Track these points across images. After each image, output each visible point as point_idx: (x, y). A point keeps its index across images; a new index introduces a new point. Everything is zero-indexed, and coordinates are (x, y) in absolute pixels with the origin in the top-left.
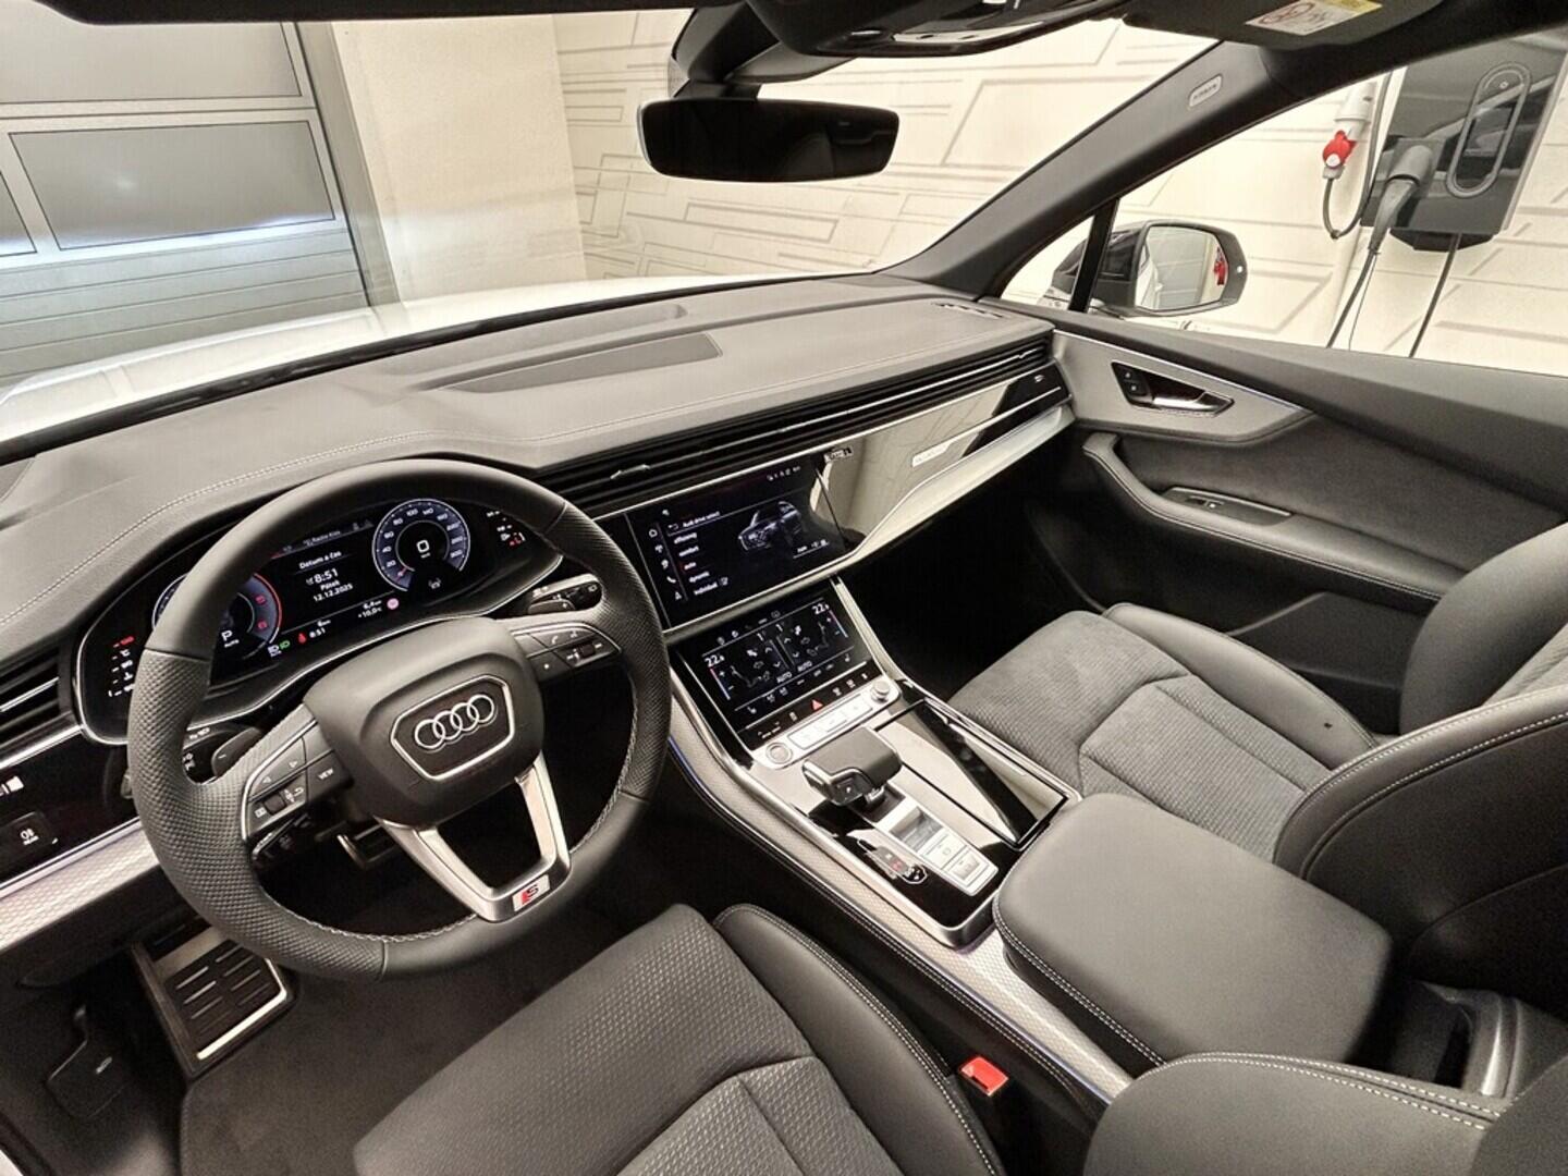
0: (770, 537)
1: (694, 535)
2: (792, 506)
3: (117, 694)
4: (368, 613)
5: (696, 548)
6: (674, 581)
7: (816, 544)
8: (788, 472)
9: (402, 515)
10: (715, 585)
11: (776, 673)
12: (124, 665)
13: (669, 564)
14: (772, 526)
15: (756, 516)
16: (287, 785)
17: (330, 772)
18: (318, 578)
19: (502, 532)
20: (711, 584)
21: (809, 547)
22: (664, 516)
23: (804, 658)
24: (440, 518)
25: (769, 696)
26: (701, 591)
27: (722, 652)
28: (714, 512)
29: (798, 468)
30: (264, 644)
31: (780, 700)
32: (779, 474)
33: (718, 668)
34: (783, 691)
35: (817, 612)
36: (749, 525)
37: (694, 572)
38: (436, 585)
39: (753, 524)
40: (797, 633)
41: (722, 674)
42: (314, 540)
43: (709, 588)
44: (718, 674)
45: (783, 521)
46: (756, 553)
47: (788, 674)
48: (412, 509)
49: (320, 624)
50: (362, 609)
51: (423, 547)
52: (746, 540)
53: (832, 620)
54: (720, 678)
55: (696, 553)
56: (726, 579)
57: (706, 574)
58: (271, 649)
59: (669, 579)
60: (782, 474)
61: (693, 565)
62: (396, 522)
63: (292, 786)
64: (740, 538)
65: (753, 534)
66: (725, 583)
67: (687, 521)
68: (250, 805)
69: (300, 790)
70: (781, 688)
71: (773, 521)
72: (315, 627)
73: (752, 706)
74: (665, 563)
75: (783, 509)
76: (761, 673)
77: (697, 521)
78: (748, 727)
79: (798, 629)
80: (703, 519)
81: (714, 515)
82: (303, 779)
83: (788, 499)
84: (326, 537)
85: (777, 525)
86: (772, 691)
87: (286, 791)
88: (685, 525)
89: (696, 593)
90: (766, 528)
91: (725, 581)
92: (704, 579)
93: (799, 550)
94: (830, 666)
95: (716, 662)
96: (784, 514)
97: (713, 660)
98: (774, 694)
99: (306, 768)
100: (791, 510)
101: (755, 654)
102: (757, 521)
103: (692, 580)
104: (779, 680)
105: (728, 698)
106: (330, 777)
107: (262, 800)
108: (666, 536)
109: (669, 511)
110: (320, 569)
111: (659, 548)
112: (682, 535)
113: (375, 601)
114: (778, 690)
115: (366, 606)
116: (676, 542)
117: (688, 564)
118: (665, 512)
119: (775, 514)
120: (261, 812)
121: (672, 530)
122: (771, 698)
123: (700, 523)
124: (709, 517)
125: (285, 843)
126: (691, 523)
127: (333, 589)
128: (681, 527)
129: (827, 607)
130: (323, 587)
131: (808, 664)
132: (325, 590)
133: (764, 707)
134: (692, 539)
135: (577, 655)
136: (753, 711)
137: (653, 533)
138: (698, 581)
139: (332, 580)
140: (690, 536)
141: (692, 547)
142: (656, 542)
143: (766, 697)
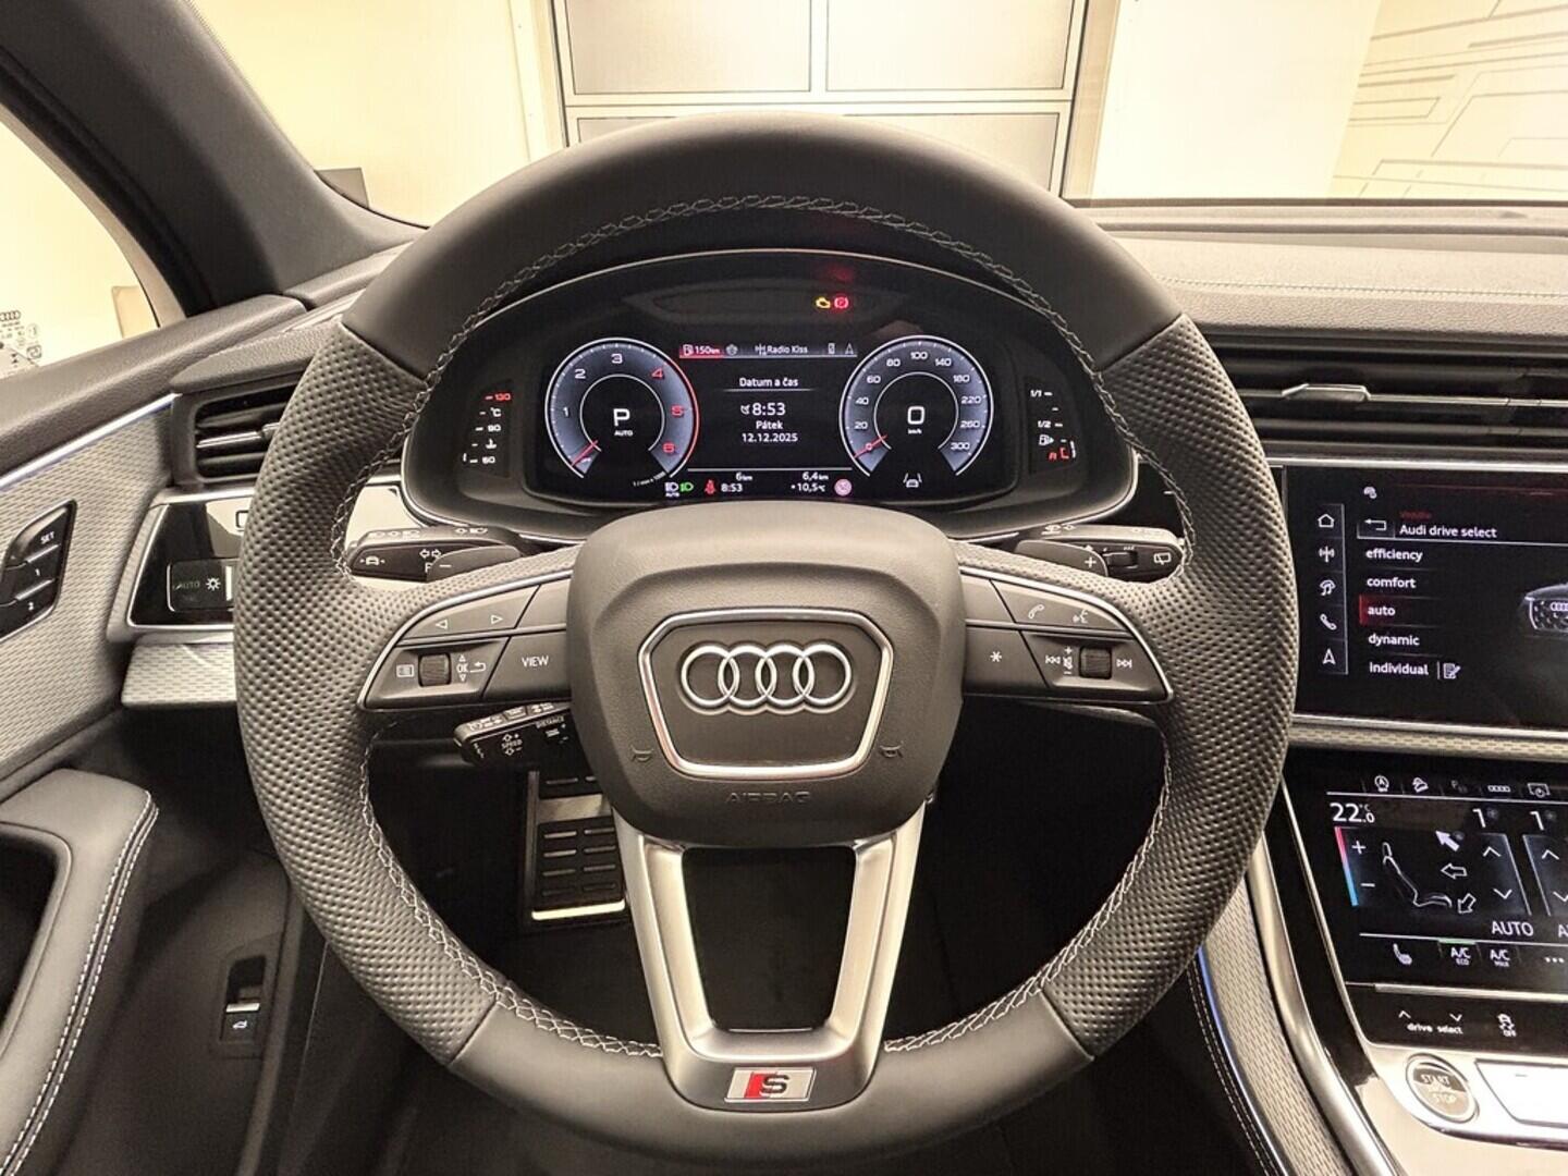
1: (1417, 556)
3: (472, 461)
4: (805, 487)
5: (1412, 583)
6: (1332, 626)
9: (904, 355)
10: (1422, 671)
11: (1495, 909)
12: (491, 428)
13: (1337, 592)
16: (466, 647)
17: (544, 661)
18: (757, 408)
19: (1045, 431)
20: (1414, 664)
22: (1367, 498)
24: (957, 379)
25: (1460, 950)
26: (1387, 668)
27: (1375, 805)
30: (662, 474)
31: (1481, 972)
33: (1354, 833)
34: (1500, 958)
37: (1382, 625)
38: (912, 483)
41: (1359, 847)
42: (770, 348)
43: (1407, 669)
44: (1349, 842)
46: (1557, 644)
47: (1524, 927)
48: (921, 349)
49: (739, 476)
50: (798, 478)
51: (916, 417)
52: (1544, 610)
54: (1352, 853)
55: (1407, 591)
56: (1456, 669)
57: (1413, 641)
58: (668, 486)
59: (1323, 618)
61: (1392, 612)
62: (890, 363)
63: (476, 652)
64: (1529, 599)
66: (1452, 675)
67: (1413, 524)
68: (398, 650)
69: (482, 666)
70: (1497, 948)
72: (731, 479)
73: (1405, 947)
74: (1328, 586)
76: (1457, 889)
77: (1434, 531)
78: (1379, 986)
80: (1454, 532)
81: (1481, 533)
82: (495, 650)
84: (787, 350)
86: (1472, 942)
87: (462, 658)
88: (1404, 529)
89: (1373, 668)
91: (1451, 673)
92: (1403, 648)
95: (1355, 819)
97: (1347, 813)
98: (1473, 951)
99: (510, 636)
101: (1455, 847)
103: (1374, 639)
104: (1497, 928)
105: (1355, 903)
106: (540, 668)
107: (420, 653)
108: (1351, 536)
109: (1381, 492)
110: (765, 398)
111: (1327, 553)
112: (1388, 546)
113: (820, 473)
114: (1486, 949)
115: (805, 476)
116: (1369, 554)
117: (1378, 605)
118: (1370, 491)
120: (408, 671)
121: (1370, 530)
122: (1462, 958)
123: (1441, 537)
124: (1468, 533)
125: (510, 745)
126: (1421, 530)
127: (771, 432)
128: (1395, 530)
130: (758, 424)
132: (762, 431)
133: (1434, 966)
134: (1411, 563)
135: (1068, 663)
136: (1406, 959)
137: (1327, 522)
138: (1385, 646)
139: (774, 419)
140: (1410, 556)
141: (1404, 577)
142: (1327, 539)
143: (1448, 947)
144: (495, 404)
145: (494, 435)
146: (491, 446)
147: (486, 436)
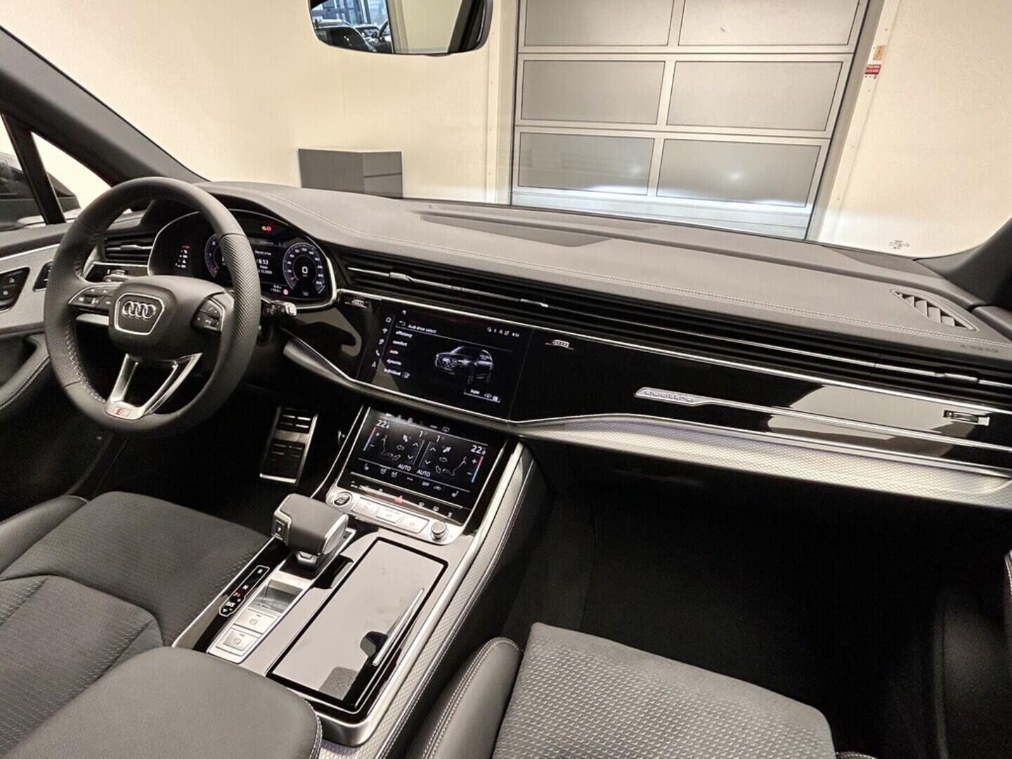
0: (459, 368)
1: (410, 336)
2: (491, 358)
4: (275, 290)
5: (406, 344)
6: (378, 354)
7: (488, 396)
8: (507, 333)
9: (300, 249)
10: (399, 374)
11: (404, 461)
13: (384, 343)
14: (466, 362)
15: (459, 348)
17: (110, 303)
20: (398, 371)
21: (482, 394)
22: (403, 313)
23: (430, 468)
24: (316, 259)
25: (384, 469)
26: (389, 371)
27: (391, 423)
28: (433, 329)
29: (517, 335)
31: (387, 477)
32: (498, 331)
33: (378, 430)
34: (394, 474)
35: (473, 450)
36: (450, 351)
37: (394, 357)
38: (306, 294)
39: (453, 352)
40: (444, 451)
41: (378, 434)
43: (395, 373)
44: (376, 432)
45: (475, 364)
46: (440, 372)
47: (409, 468)
48: (304, 247)
51: (305, 270)
52: (440, 359)
53: (477, 464)
54: (374, 436)
55: (404, 347)
56: (409, 375)
57: (399, 363)
59: (377, 351)
60: (501, 332)
61: (397, 353)
62: (297, 251)
64: (438, 356)
65: (447, 359)
66: (406, 377)
67: (412, 325)
68: (81, 294)
70: (395, 471)
71: (468, 359)
73: (369, 465)
74: (382, 341)
75: (482, 356)
76: (396, 452)
77: (418, 328)
78: (353, 473)
79: (448, 449)
80: (424, 329)
81: (432, 331)
82: (101, 298)
83: (492, 352)
85: (469, 364)
86: (389, 468)
88: (410, 326)
90: (460, 361)
91: (407, 376)
92: (396, 365)
93: (472, 391)
94: (438, 488)
95: (382, 426)
96: (481, 360)
97: (383, 424)
98: (388, 470)
99: (106, 296)
100: (488, 360)
101: (406, 440)
102: (458, 352)
103: (389, 361)
104: (400, 466)
105: (364, 449)
107: (86, 296)
108: (394, 325)
109: (407, 313)
110: (262, 258)
111: (385, 330)
112: (404, 331)
114: (393, 471)
115: (275, 286)
116: (397, 333)
117: (394, 350)
118: (404, 312)
119: (475, 356)
120: (82, 299)
121: (400, 325)
122: (383, 471)
123: (420, 330)
124: (427, 330)
126: (414, 327)
127: (265, 269)
128: (407, 325)
129: (484, 453)
130: (261, 266)
131: (428, 474)
132: (262, 269)
133: (375, 472)
134: (407, 337)
135: (210, 322)
136: (367, 468)
137: (389, 320)
138: (392, 364)
139: (265, 265)
140: (407, 335)
141: (404, 342)
142: (386, 325)
143: (381, 468)
144: (186, 249)
145: (185, 259)
146: (184, 262)
147: (182, 259)
